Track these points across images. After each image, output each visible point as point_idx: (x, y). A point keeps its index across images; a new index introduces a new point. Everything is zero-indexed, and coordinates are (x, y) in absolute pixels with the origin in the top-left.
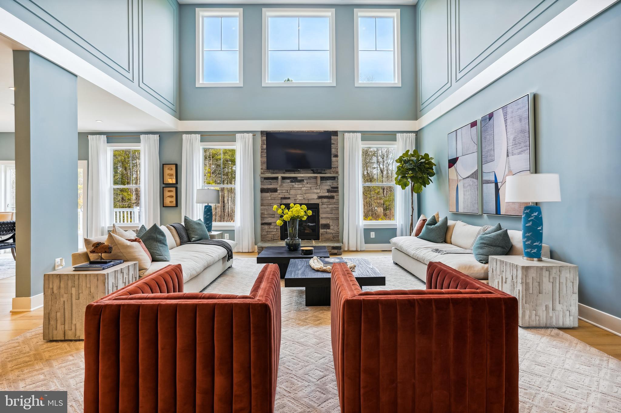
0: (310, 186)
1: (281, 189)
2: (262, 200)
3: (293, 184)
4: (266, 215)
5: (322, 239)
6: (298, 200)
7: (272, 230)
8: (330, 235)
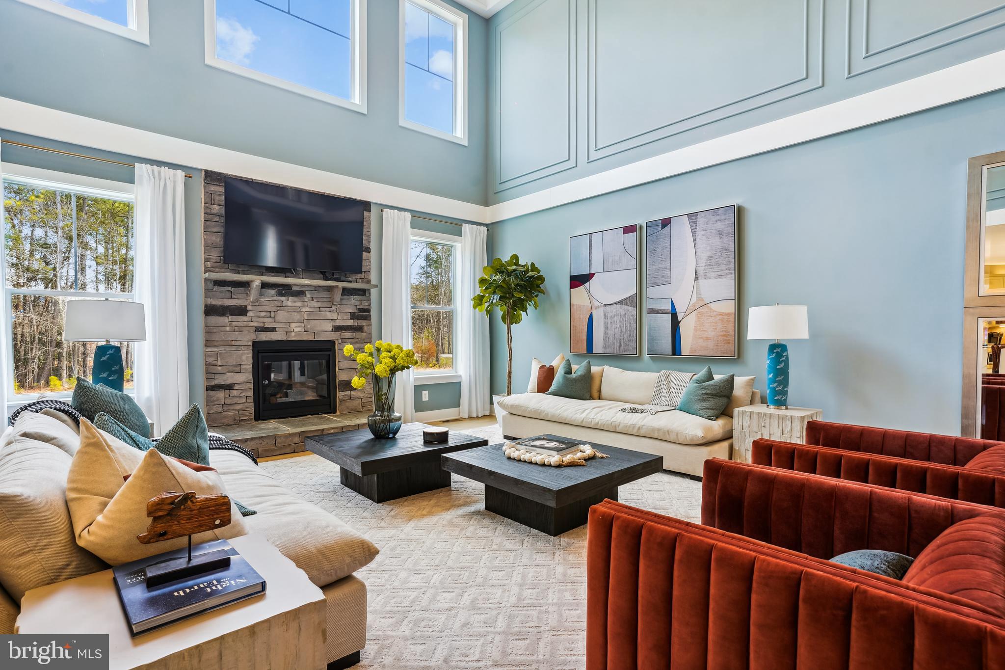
0: (319, 304)
1: (255, 308)
2: (208, 331)
3: (283, 299)
4: (220, 368)
5: (343, 411)
6: (293, 334)
7: (235, 400)
8: (358, 402)
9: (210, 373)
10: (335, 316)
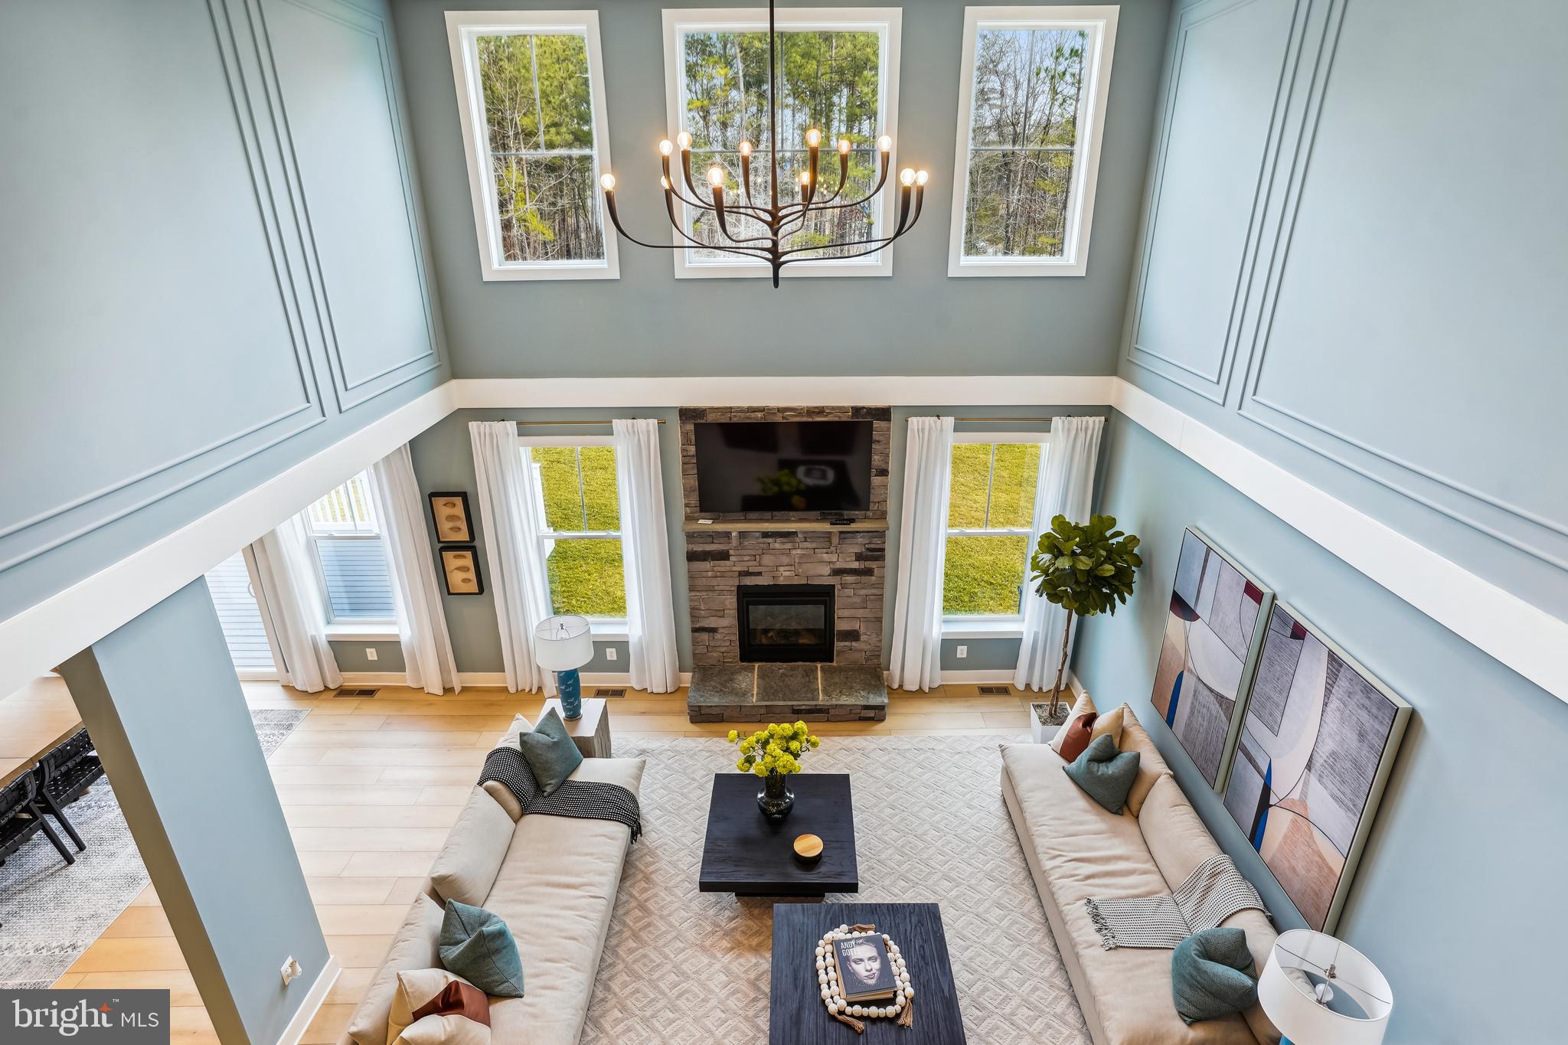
0: (814, 545)
1: (738, 552)
2: (691, 577)
3: (770, 540)
5: (840, 662)
6: (782, 578)
7: (721, 643)
8: (861, 654)
9: (694, 617)
10: (834, 558)
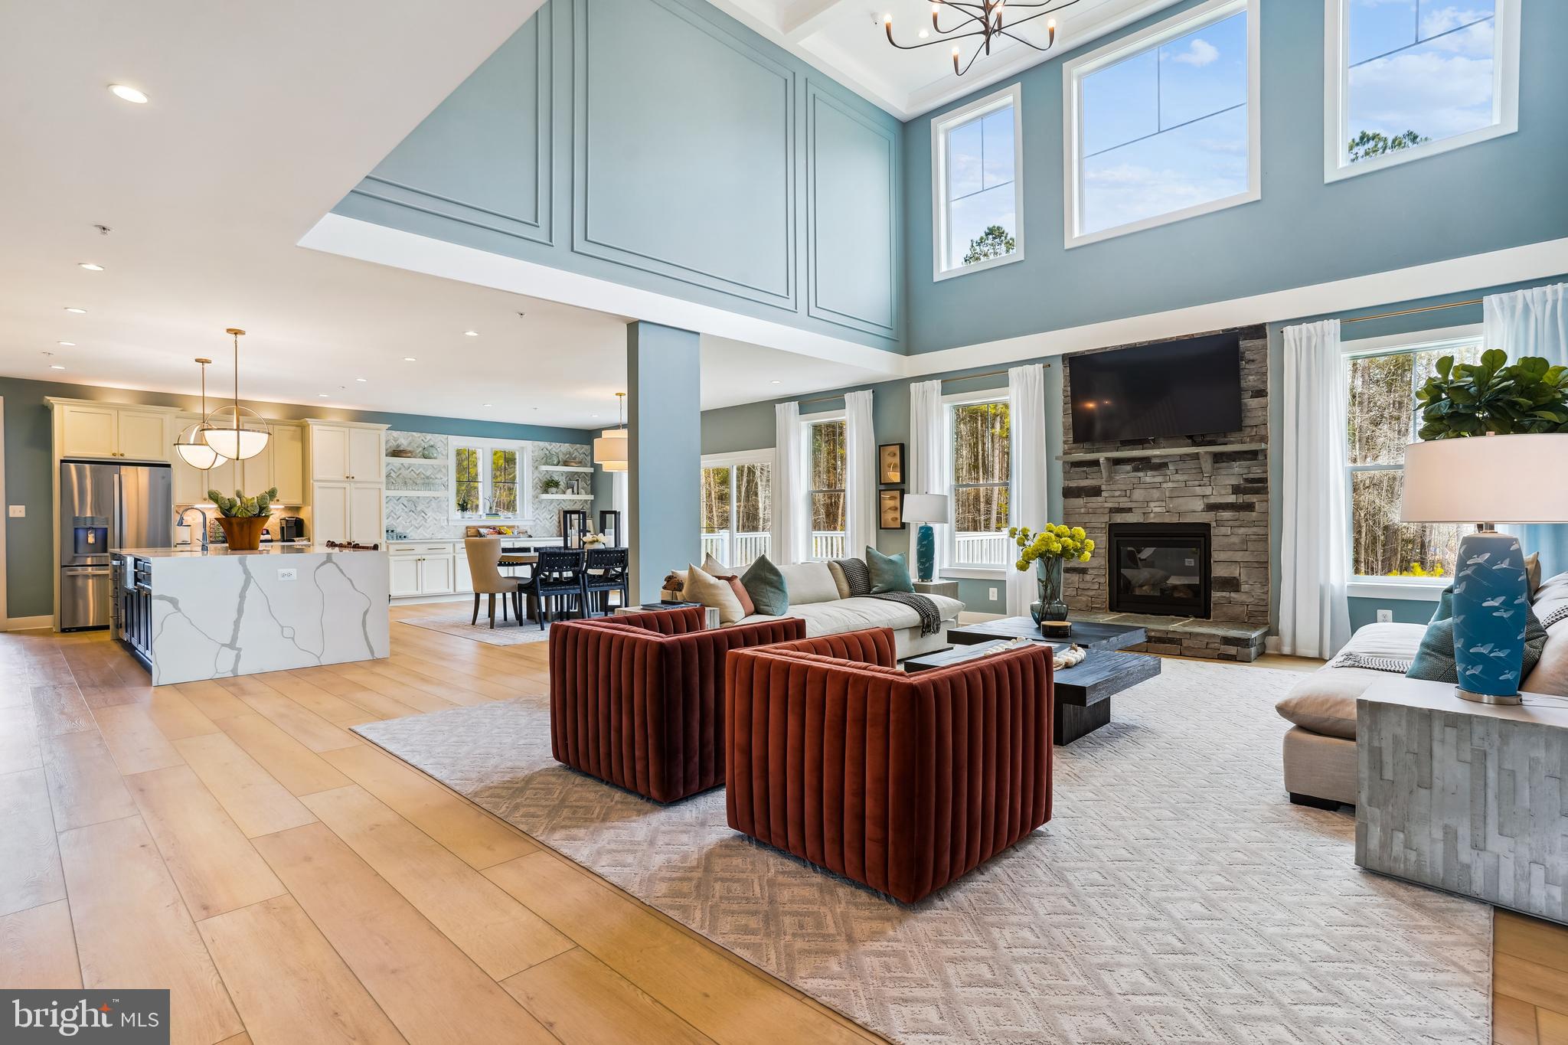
0: (1185, 477)
1: (1109, 488)
2: (1067, 511)
3: (1141, 474)
5: (1217, 618)
6: (1152, 515)
7: (1087, 586)
8: (1241, 609)
10: (1208, 491)
